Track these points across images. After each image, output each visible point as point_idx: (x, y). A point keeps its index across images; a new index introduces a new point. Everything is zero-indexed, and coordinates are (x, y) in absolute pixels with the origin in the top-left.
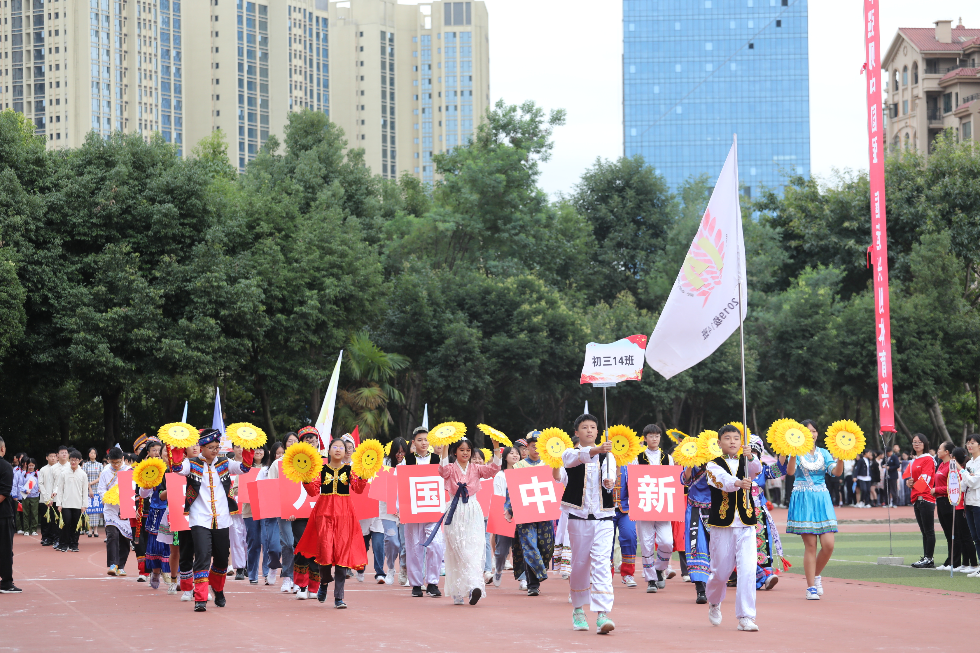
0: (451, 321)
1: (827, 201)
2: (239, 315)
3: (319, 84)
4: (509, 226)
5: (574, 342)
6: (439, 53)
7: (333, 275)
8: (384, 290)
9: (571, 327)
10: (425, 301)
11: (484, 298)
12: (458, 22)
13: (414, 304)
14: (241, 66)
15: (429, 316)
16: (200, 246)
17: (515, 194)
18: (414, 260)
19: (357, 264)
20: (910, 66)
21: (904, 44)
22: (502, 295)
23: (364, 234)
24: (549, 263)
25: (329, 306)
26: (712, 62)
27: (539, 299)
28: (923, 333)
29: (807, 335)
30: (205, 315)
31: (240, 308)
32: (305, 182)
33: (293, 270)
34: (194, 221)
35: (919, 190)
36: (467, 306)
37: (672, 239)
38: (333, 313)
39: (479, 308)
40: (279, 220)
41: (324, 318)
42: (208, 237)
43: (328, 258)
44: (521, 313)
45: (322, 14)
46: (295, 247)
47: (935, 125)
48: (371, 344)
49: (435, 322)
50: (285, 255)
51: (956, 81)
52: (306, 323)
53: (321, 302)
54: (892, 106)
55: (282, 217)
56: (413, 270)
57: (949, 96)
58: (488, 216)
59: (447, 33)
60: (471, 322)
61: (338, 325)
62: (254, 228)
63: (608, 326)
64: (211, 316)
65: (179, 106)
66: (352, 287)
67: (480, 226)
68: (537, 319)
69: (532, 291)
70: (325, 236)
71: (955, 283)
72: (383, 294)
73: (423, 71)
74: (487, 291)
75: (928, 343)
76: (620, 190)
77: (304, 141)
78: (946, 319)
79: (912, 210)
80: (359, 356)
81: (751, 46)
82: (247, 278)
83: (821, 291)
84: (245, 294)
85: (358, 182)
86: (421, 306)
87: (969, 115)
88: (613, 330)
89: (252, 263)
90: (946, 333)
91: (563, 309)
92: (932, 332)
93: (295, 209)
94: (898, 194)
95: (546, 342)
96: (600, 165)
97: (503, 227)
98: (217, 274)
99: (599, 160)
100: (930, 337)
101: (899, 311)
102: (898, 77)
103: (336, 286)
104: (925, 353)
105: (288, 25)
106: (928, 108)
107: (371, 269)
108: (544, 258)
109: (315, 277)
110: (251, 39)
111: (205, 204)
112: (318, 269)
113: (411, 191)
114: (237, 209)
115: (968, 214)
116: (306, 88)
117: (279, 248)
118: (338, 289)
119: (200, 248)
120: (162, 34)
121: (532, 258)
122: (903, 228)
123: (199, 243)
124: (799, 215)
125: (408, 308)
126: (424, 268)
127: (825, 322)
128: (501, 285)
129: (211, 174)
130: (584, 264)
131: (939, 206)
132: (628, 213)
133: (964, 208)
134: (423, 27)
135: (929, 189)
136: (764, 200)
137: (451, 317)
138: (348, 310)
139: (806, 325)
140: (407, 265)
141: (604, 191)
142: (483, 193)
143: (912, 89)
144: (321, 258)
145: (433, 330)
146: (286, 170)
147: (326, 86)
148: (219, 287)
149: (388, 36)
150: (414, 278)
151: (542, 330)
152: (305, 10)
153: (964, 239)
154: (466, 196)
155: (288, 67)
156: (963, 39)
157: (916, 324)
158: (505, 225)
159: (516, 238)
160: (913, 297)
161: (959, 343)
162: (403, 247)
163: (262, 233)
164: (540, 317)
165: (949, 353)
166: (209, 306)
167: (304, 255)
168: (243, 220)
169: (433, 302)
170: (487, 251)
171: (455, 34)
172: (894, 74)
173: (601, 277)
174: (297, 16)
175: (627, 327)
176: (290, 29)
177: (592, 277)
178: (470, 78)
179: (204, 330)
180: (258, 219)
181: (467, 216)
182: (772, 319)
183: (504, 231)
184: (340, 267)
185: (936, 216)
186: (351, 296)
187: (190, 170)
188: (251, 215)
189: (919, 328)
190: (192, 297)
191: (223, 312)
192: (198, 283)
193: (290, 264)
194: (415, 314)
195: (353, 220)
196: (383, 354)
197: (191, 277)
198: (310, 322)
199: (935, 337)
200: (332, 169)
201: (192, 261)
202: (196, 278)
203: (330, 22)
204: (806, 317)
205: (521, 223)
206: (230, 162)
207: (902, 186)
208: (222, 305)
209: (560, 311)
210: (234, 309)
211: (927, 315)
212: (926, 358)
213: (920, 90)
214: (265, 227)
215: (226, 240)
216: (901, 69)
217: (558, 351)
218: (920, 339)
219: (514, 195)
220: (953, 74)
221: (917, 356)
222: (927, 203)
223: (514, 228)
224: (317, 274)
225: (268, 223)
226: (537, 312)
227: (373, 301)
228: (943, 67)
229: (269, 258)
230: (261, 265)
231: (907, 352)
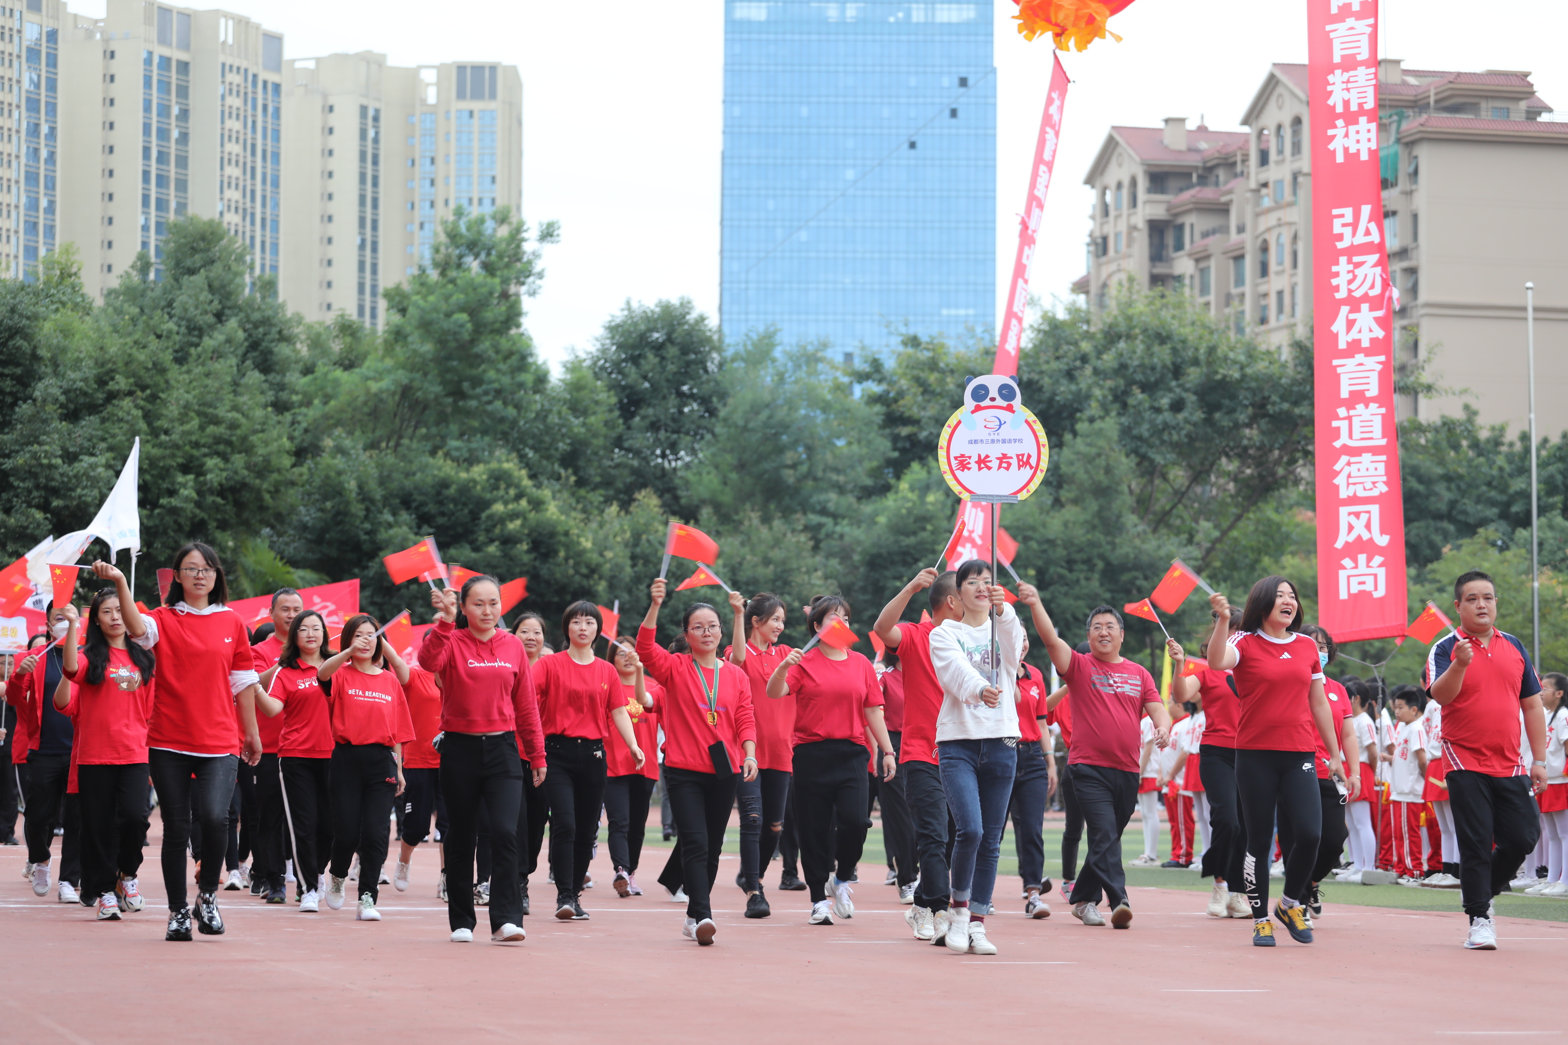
0: (390, 526)
1: (952, 372)
2: (78, 506)
3: (264, 182)
4: (479, 390)
5: (567, 559)
6: (448, 140)
7: (218, 454)
8: (294, 478)
9: (563, 539)
10: (354, 495)
11: (439, 493)
12: (478, 95)
13: (337, 500)
14: (146, 151)
15: (357, 516)
16: (24, 406)
17: (487, 344)
18: (339, 436)
19: (254, 438)
20: (1126, 182)
21: (1119, 150)
22: (465, 489)
23: (270, 396)
24: (547, 449)
25: (210, 499)
26: (854, 166)
27: (519, 497)
28: (1075, 562)
29: (909, 559)
30: (30, 506)
31: (80, 497)
32: (189, 320)
33: (160, 445)
34: (19, 371)
35: (1084, 359)
36: (414, 505)
37: (725, 420)
38: (217, 508)
39: (432, 508)
40: (142, 372)
41: (203, 515)
42: (37, 394)
43: (211, 429)
44: (490, 517)
45: (272, 78)
46: (165, 412)
47: (1160, 269)
48: (272, 554)
49: (367, 526)
50: (149, 424)
51: (1190, 206)
52: (176, 522)
53: (199, 492)
54: (1099, 241)
55: (147, 369)
56: (340, 450)
57: (1180, 228)
58: (449, 376)
59: (459, 111)
60: (419, 527)
61: (223, 526)
62: (106, 383)
63: (619, 539)
64: (38, 507)
65: (51, 208)
66: (246, 472)
67: (437, 389)
68: (513, 526)
69: (508, 486)
70: (209, 398)
71: (1122, 493)
72: (293, 484)
73: (423, 167)
74: (444, 484)
75: (1082, 576)
76: (658, 348)
77: (188, 263)
78: (1108, 543)
79: (1073, 387)
80: (254, 572)
81: (913, 145)
82: (92, 455)
83: (931, 498)
84: (89, 478)
85: (266, 322)
86: (348, 503)
87: (1208, 257)
88: (626, 545)
89: (100, 433)
90: (1108, 564)
91: (552, 511)
92: (1088, 562)
93: (167, 357)
94: (1055, 365)
95: (526, 558)
96: (629, 309)
97: (470, 392)
98: (47, 448)
99: (628, 303)
100: (1085, 567)
101: (1042, 530)
102: (1109, 197)
103: (222, 470)
104: (1077, 590)
105: (220, 90)
106: (1151, 245)
107: (274, 446)
108: (541, 441)
109: (192, 456)
110: (164, 111)
111: (35, 347)
112: (196, 445)
113: (348, 339)
114: (82, 356)
115: (1150, 396)
116: (245, 187)
117: (140, 413)
118: (224, 474)
119: (24, 409)
120: (28, 100)
121: (522, 440)
122: (1059, 413)
123: (25, 402)
124: (913, 390)
125: (329, 504)
126: (354, 448)
127: (935, 542)
128: (463, 475)
129: (54, 307)
130: (601, 453)
131: (1109, 383)
132: (668, 381)
133: (1145, 387)
134: (423, 102)
135: (1098, 357)
136: (866, 368)
137: (390, 518)
138: (240, 505)
139: (908, 546)
140: (328, 443)
141: (634, 347)
142: (441, 342)
143: (1129, 216)
144: (202, 428)
145: (364, 537)
146: (163, 303)
147: (276, 184)
148: (51, 466)
149: (371, 113)
150: (339, 462)
151: (520, 541)
152: (246, 70)
153: (1144, 430)
154: (414, 346)
155: (219, 156)
156: (1203, 145)
157: (1065, 548)
158: (474, 388)
159: (489, 408)
160: (1064, 511)
161: (1125, 577)
162: (326, 417)
163: (118, 391)
164: (518, 522)
165: (1111, 591)
166: (35, 494)
167: (176, 424)
168: (89, 370)
169: (365, 497)
170: (447, 427)
171: (471, 113)
172: (1104, 194)
173: (626, 472)
174: (235, 79)
175: (648, 541)
176: (223, 97)
177: (613, 472)
178: (493, 179)
179: (27, 528)
180: (112, 371)
181: (418, 376)
182: (862, 537)
183: (472, 398)
184: (229, 443)
185: (1105, 397)
186: (244, 485)
187: (14, 298)
188: (103, 365)
189: (1069, 554)
190: (12, 479)
191: (56, 503)
192: (20, 460)
193: (157, 436)
194: (338, 513)
195: (254, 377)
196: (292, 570)
197: (12, 452)
198: (182, 520)
199: (1092, 569)
200: (229, 304)
201: (13, 429)
202: (17, 452)
203: (284, 89)
204: (907, 535)
205: (496, 385)
206: (86, 290)
207: (1061, 352)
208: (55, 492)
209: (548, 514)
210: (72, 498)
211: (1080, 535)
212: (1077, 598)
213: (1140, 219)
214: (121, 382)
215: (62, 398)
216: (1113, 184)
217: (544, 572)
218: (1071, 570)
219: (485, 346)
220: (1187, 195)
221: (1066, 594)
222: (1094, 379)
223: (486, 393)
224: (195, 452)
225: (127, 377)
226: (514, 516)
227: (276, 492)
228: (1173, 184)
229: (126, 427)
230: (114, 436)
231: (1052, 588)
